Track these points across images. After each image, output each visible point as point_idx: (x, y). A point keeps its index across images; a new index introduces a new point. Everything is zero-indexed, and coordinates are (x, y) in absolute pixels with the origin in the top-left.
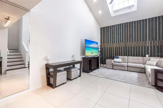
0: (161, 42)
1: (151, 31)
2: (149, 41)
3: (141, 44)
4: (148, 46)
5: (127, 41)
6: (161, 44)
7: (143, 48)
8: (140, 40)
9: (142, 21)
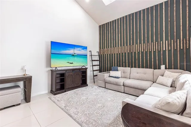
0: (188, 42)
1: (169, 23)
2: (167, 41)
3: (153, 47)
4: (164, 50)
5: (133, 44)
6: (188, 45)
7: (157, 53)
8: (152, 41)
9: (154, 7)
